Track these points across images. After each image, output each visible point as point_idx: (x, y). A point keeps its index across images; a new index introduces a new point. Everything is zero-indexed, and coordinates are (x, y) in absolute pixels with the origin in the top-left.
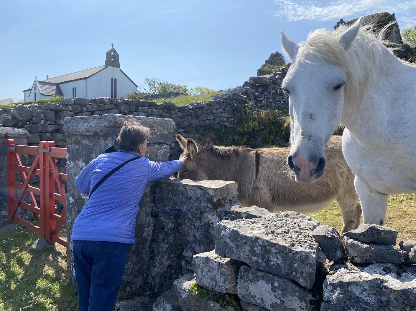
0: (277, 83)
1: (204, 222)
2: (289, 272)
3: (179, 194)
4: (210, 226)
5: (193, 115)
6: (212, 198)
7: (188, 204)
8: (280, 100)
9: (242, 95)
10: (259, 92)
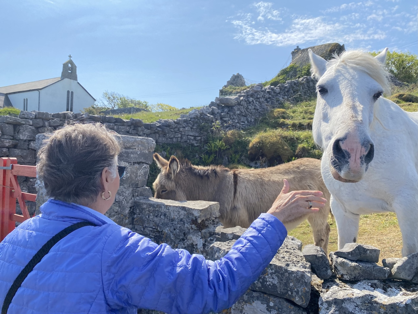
0: (242, 104)
1: (187, 244)
2: (285, 291)
3: (161, 215)
4: (194, 248)
5: (160, 132)
6: (196, 219)
7: (171, 225)
8: (244, 121)
9: (208, 115)
10: (225, 112)
